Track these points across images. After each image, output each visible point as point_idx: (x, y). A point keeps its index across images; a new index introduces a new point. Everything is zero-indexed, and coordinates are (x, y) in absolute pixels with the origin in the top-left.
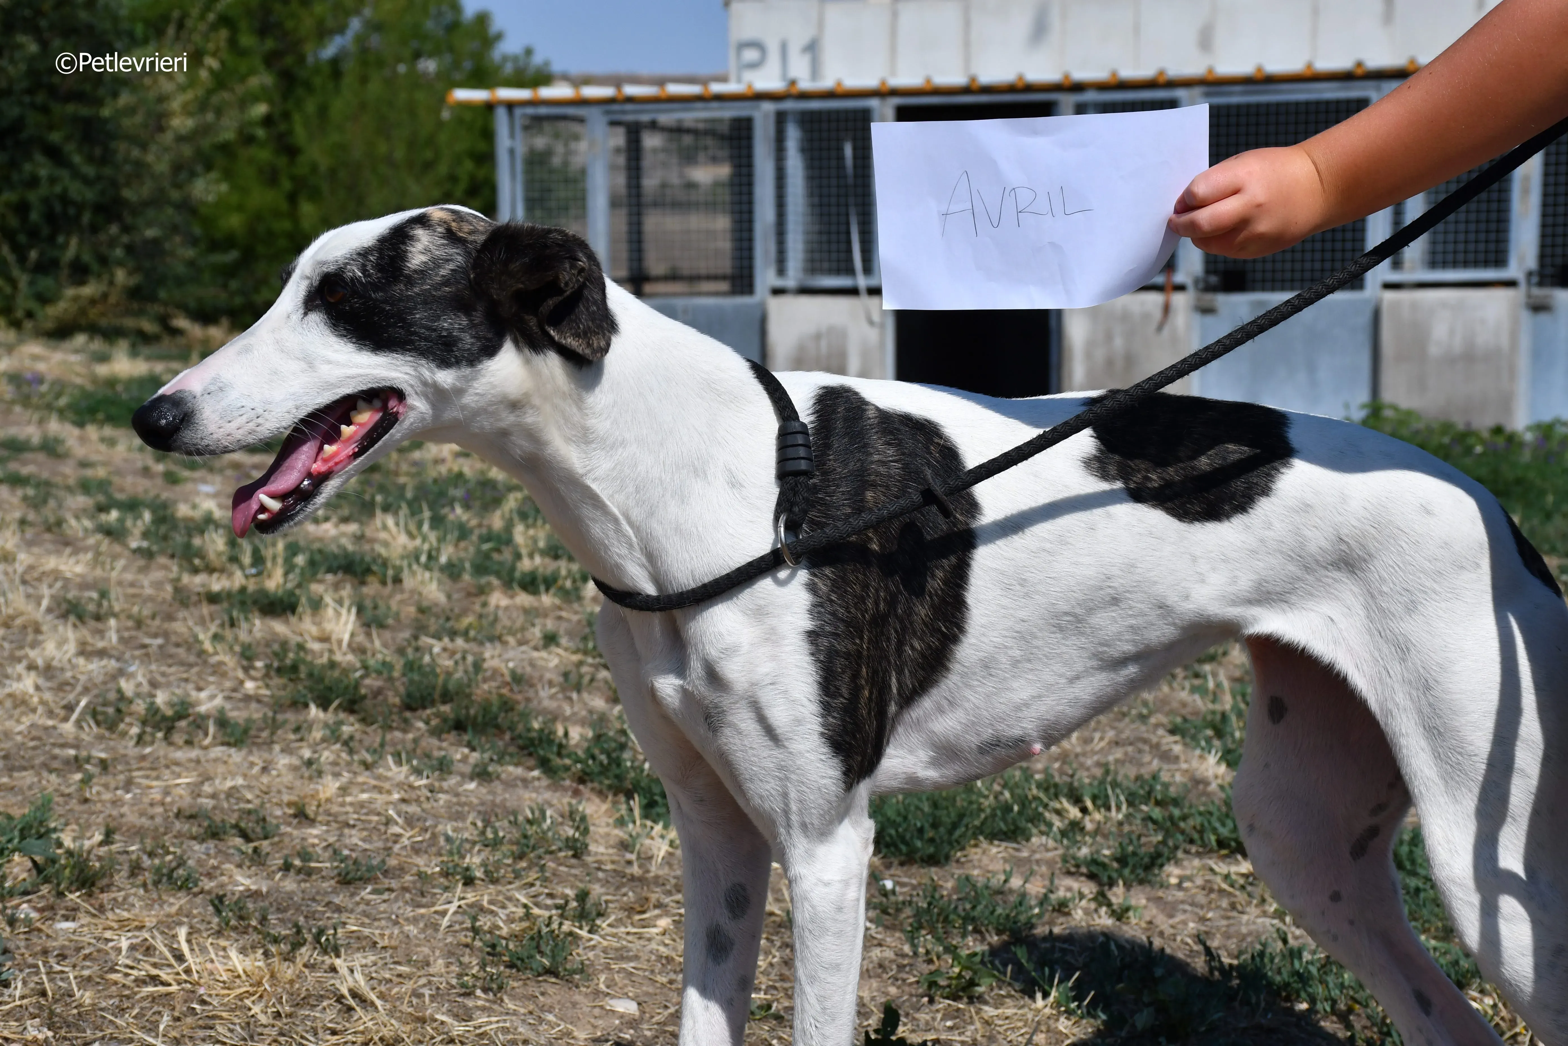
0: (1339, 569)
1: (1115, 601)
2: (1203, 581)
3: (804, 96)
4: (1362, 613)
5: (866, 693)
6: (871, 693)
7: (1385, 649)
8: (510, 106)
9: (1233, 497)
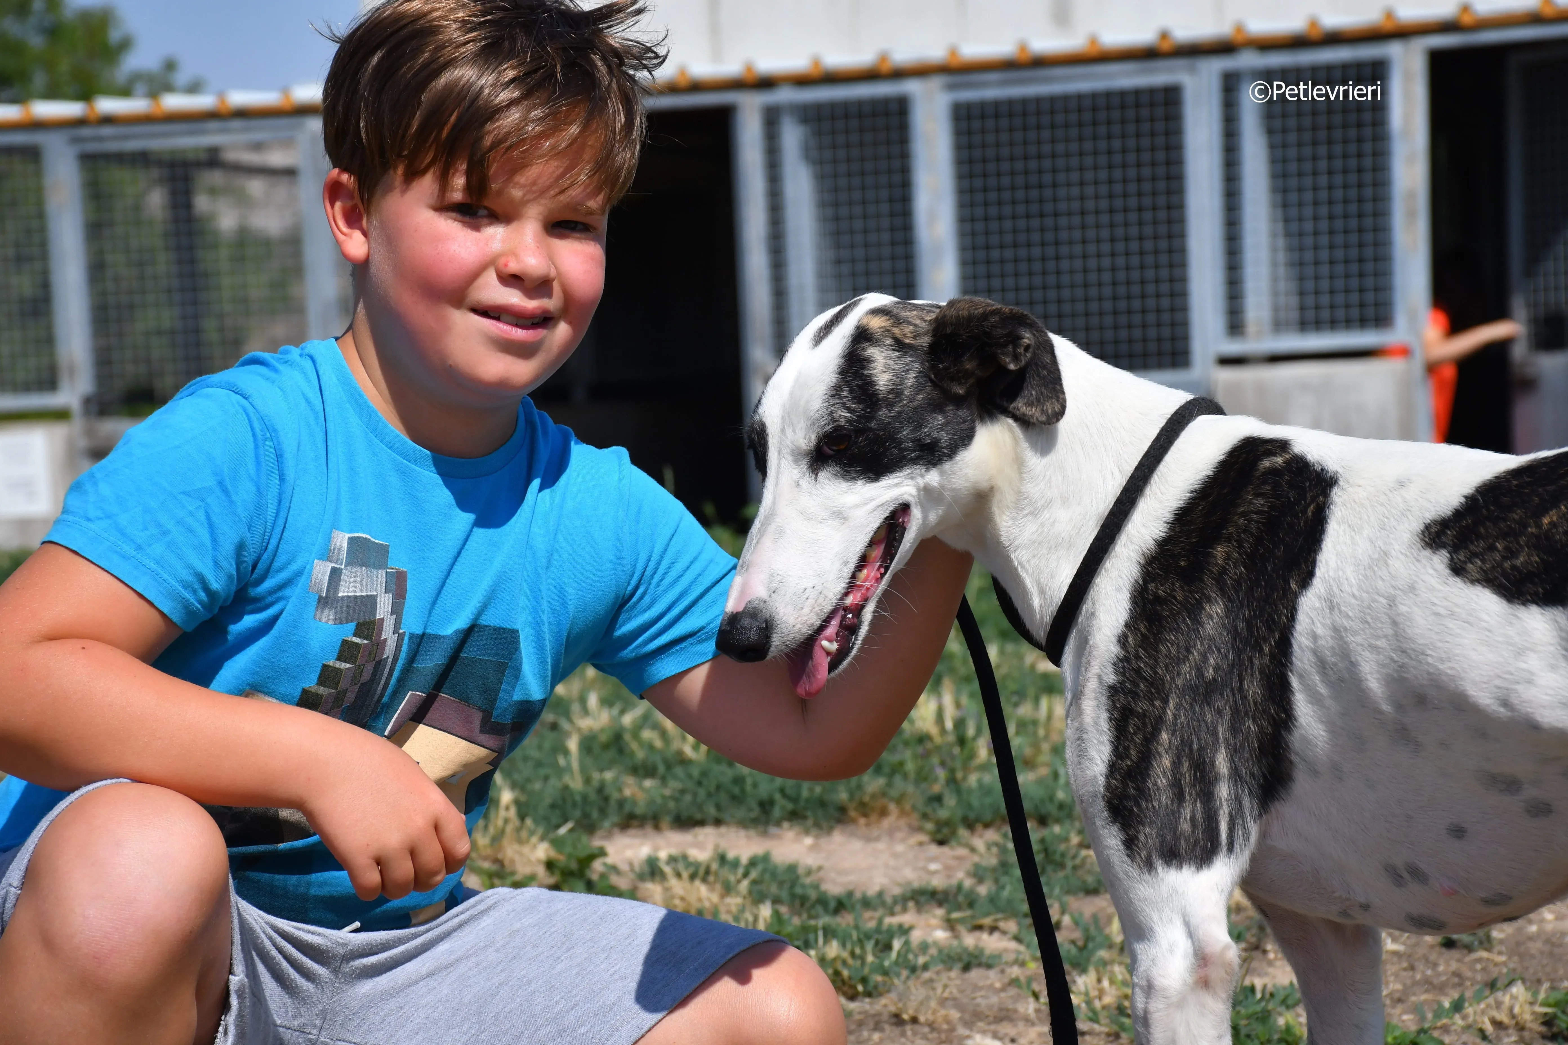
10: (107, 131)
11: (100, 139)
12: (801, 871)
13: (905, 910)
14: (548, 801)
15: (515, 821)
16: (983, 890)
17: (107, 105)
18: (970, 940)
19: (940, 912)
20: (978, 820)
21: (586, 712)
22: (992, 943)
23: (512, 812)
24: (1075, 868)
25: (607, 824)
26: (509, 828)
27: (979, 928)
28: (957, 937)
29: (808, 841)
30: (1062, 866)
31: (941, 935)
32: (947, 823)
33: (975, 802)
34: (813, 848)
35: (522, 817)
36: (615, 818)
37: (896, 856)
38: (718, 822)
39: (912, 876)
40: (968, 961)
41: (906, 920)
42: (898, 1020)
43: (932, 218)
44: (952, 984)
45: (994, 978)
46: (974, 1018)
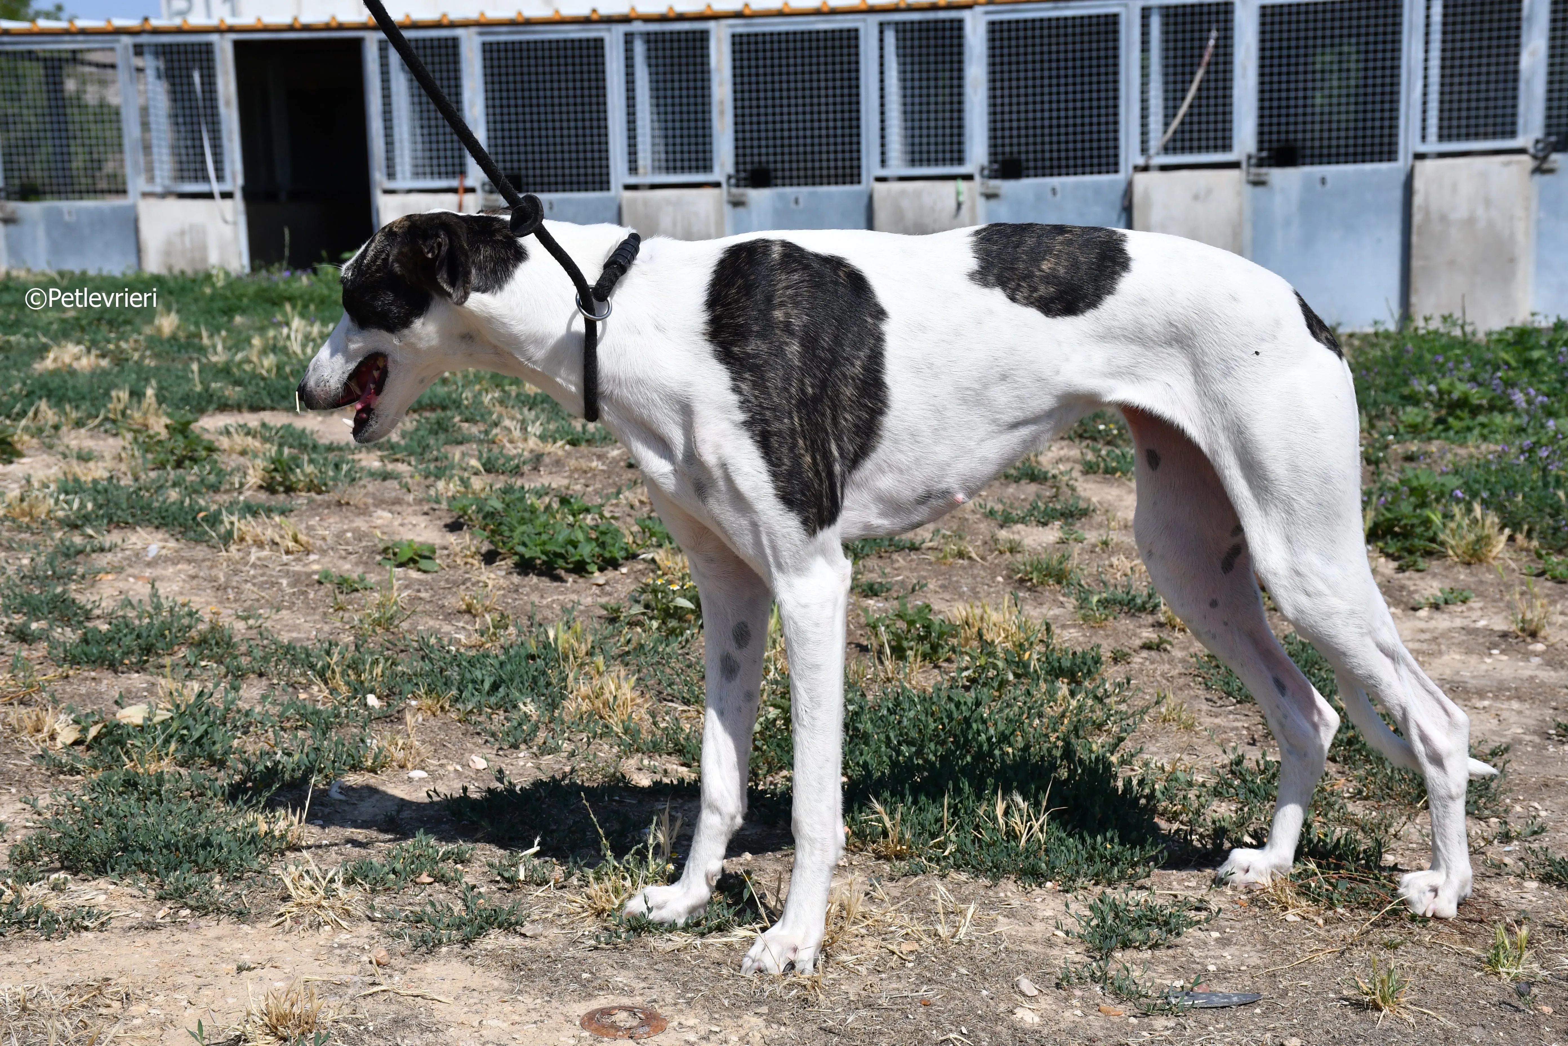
0: (1171, 345)
1: (1004, 378)
2: (1067, 360)
3: (157, 31)
4: (1192, 378)
5: (808, 459)
6: (814, 459)
7: (1209, 405)
9: (1086, 296)
12: (308, 431)
13: (359, 452)
14: (179, 396)
15: (155, 405)
16: (403, 443)
17: (6, 25)
18: (390, 467)
19: (378, 453)
21: (216, 353)
23: (153, 399)
24: (453, 432)
25: (211, 408)
26: (152, 410)
27: (397, 460)
28: (384, 465)
29: (320, 419)
30: (447, 431)
31: (377, 464)
34: (322, 422)
35: (160, 403)
36: (214, 406)
38: (273, 409)
40: (386, 476)
41: (357, 457)
42: (339, 504)
43: (472, 105)
44: (372, 486)
45: (395, 484)
46: (380, 503)
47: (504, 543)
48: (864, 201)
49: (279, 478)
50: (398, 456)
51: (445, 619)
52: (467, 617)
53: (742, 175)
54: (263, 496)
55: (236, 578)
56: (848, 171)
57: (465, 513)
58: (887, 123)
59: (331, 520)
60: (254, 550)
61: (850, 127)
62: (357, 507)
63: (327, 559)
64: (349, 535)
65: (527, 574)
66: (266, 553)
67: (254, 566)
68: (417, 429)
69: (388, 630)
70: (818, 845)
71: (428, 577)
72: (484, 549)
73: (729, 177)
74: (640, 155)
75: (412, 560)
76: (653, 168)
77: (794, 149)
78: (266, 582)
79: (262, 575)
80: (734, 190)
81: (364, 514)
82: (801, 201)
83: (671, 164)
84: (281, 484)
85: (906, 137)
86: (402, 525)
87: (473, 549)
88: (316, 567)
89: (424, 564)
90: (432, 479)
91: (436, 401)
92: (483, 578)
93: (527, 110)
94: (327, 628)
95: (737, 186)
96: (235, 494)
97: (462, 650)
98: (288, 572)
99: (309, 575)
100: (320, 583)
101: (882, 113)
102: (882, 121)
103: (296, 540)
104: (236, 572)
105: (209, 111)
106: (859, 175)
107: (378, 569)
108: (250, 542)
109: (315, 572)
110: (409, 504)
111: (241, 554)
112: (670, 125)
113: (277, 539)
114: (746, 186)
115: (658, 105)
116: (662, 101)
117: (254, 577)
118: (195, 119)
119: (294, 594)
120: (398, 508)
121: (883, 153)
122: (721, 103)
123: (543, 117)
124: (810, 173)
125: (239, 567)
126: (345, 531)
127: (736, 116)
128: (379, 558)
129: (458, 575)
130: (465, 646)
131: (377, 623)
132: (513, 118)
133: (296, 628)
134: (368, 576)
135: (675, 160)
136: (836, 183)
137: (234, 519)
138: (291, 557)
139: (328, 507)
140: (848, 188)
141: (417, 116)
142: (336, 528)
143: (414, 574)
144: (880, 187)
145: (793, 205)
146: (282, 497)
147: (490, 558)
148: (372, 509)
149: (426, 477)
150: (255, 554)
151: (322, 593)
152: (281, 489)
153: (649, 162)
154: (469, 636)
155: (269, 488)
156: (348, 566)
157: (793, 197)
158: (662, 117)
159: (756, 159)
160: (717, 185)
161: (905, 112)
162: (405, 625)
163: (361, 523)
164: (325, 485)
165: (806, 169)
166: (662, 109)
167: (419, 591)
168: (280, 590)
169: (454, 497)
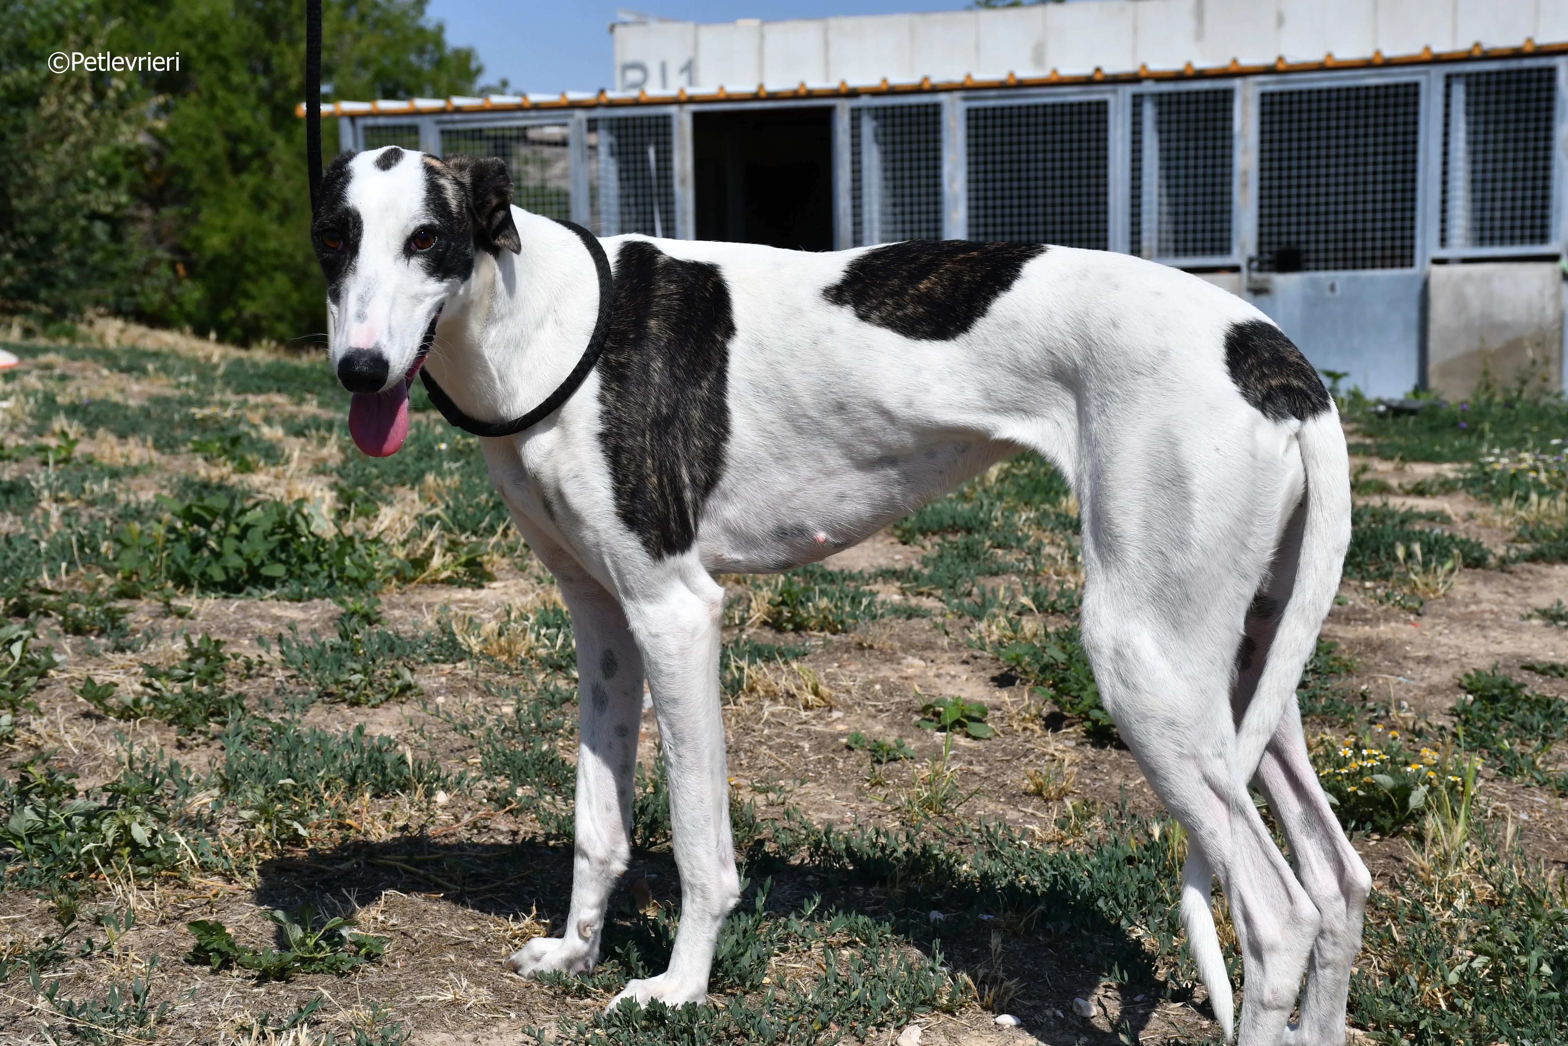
3: (612, 104)
5: (655, 480)
6: (660, 480)
8: (353, 117)
10: (457, 117)
11: (453, 122)
13: (876, 582)
16: (926, 572)
17: (458, 101)
18: (914, 601)
19: (898, 584)
20: (928, 530)
22: (927, 603)
24: (985, 559)
27: (921, 594)
28: (907, 599)
30: (977, 558)
31: (897, 598)
32: (909, 531)
33: (927, 519)
37: (875, 550)
39: (883, 562)
40: (911, 614)
41: (875, 588)
42: (860, 647)
43: (952, 180)
44: (898, 626)
45: (925, 624)
46: (909, 647)
47: (1072, 705)
48: (1417, 288)
49: (786, 614)
50: (925, 589)
51: (1008, 803)
52: (1036, 800)
53: (1267, 257)
54: (768, 635)
55: (748, 739)
56: (1398, 252)
57: (1019, 664)
58: (1451, 194)
59: (852, 668)
60: (767, 703)
61: (1403, 200)
62: (881, 651)
63: (853, 718)
64: (878, 687)
65: (1103, 747)
66: (780, 707)
67: (768, 723)
68: (941, 556)
69: (940, 814)
70: (698, 892)
71: (980, 745)
72: (1045, 712)
73: (1251, 260)
74: (1145, 235)
75: (958, 723)
76: (1160, 250)
77: (1332, 227)
78: (784, 745)
79: (779, 735)
80: (1256, 275)
81: (891, 661)
82: (1338, 287)
83: (1181, 245)
84: (789, 620)
85: (1474, 210)
86: (938, 676)
87: (1034, 711)
88: (841, 727)
89: (974, 728)
90: (967, 618)
91: (960, 522)
92: (1051, 750)
93: (1015, 184)
94: (863, 808)
95: (1260, 270)
96: (736, 631)
97: (1037, 846)
98: (809, 733)
99: (835, 737)
100: (849, 748)
101: (1445, 183)
102: (1444, 192)
103: (816, 693)
104: (748, 731)
105: (662, 190)
106: (1412, 257)
107: (916, 732)
108: (762, 693)
109: (842, 734)
110: (943, 650)
111: (752, 708)
112: (1182, 200)
113: (794, 690)
114: (1270, 270)
115: (1168, 177)
116: (1173, 172)
117: (769, 738)
118: (648, 200)
119: (819, 761)
120: (930, 654)
121: (1443, 230)
122: (1245, 173)
123: (1032, 192)
124: (1350, 254)
125: (750, 724)
126: (872, 683)
127: (1261, 188)
128: (916, 718)
129: (1016, 743)
130: (1041, 841)
131: (928, 804)
132: (998, 193)
133: (824, 806)
134: (906, 741)
135: (1186, 241)
136: (1383, 266)
137: (744, 664)
138: (810, 714)
139: (847, 651)
140: (1397, 272)
141: (890, 192)
142: (861, 678)
143: (963, 741)
144: (1438, 271)
145: (1328, 294)
146: (791, 636)
147: (1054, 723)
148: (900, 654)
149: (960, 617)
150: (768, 709)
151: (852, 761)
152: (790, 626)
153: (1155, 244)
154: (1044, 829)
155: (775, 624)
156: (879, 728)
157: (1329, 283)
158: (1173, 191)
159: (1284, 238)
160: (1235, 269)
161: (1473, 181)
162: (961, 811)
163: (887, 671)
164: (842, 622)
165: (1345, 250)
166: (1173, 182)
167: (970, 763)
168: (802, 755)
169: (1000, 643)
